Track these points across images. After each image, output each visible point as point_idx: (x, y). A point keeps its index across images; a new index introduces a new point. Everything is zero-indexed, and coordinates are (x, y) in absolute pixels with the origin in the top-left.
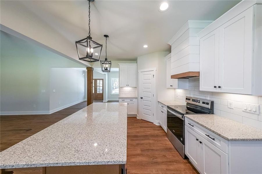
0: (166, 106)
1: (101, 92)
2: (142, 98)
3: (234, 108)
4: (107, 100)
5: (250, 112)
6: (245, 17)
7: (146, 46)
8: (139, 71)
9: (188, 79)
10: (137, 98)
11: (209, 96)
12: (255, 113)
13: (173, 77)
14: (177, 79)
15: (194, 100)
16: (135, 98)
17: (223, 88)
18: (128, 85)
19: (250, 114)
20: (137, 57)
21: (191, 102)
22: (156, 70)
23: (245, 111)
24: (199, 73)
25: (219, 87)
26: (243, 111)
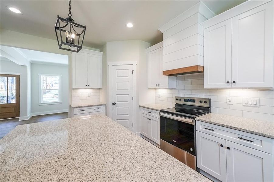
0: (157, 110)
1: (14, 101)
2: (114, 104)
3: (233, 104)
4: (29, 116)
5: (251, 106)
6: (265, 10)
7: (130, 25)
8: (110, 63)
9: (176, 77)
10: (105, 105)
11: (204, 94)
12: (256, 106)
13: (165, 73)
14: (168, 76)
15: (186, 100)
16: (102, 105)
17: (238, 83)
18: (88, 86)
19: (250, 108)
20: (106, 42)
21: (182, 102)
22: (137, 64)
23: (246, 105)
24: (203, 67)
25: (234, 82)
26: (243, 106)
